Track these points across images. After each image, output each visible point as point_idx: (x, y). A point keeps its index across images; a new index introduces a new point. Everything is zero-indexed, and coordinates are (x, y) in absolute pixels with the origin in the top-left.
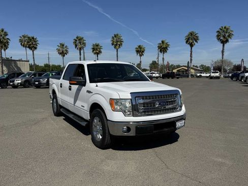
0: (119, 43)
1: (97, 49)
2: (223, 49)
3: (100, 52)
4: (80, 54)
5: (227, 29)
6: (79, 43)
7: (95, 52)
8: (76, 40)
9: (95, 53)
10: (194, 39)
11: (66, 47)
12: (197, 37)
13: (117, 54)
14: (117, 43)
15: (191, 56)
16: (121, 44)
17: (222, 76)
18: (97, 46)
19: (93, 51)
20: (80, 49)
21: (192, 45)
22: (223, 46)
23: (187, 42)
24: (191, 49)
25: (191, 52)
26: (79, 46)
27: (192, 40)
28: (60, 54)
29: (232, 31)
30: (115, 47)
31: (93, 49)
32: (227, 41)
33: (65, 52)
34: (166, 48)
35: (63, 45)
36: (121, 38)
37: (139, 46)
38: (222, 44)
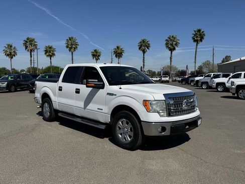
0: (74, 46)
1: (50, 52)
2: (171, 56)
3: (54, 54)
4: (31, 56)
5: (175, 38)
6: (30, 45)
7: (48, 54)
8: (26, 41)
9: (47, 56)
10: (146, 46)
11: (14, 48)
12: (149, 44)
13: (72, 58)
14: (72, 46)
15: (144, 62)
16: (77, 47)
17: (171, 80)
18: (51, 48)
19: (46, 53)
20: (31, 51)
21: (144, 52)
22: (171, 53)
23: (140, 48)
24: (144, 55)
25: (144, 57)
26: (30, 48)
27: (144, 46)
28: (8, 55)
29: (178, 40)
30: (70, 51)
31: (46, 51)
32: (174, 49)
33: (12, 54)
34: (121, 53)
35: (11, 46)
36: (76, 41)
37: (95, 50)
38: (170, 52)
